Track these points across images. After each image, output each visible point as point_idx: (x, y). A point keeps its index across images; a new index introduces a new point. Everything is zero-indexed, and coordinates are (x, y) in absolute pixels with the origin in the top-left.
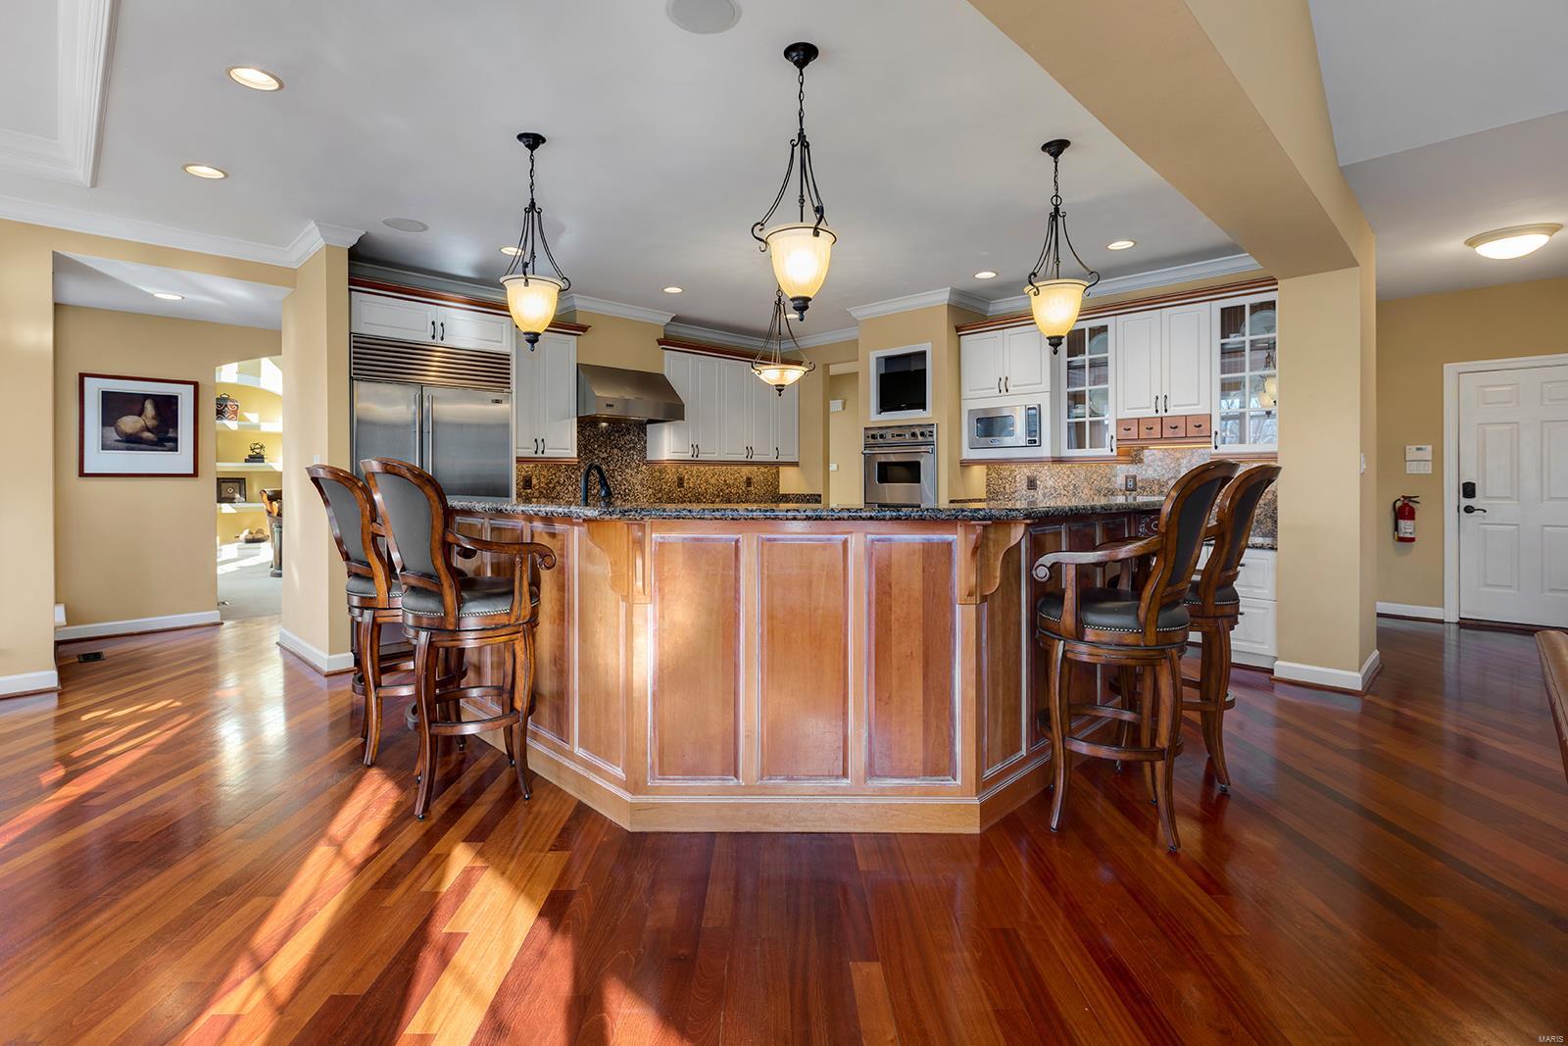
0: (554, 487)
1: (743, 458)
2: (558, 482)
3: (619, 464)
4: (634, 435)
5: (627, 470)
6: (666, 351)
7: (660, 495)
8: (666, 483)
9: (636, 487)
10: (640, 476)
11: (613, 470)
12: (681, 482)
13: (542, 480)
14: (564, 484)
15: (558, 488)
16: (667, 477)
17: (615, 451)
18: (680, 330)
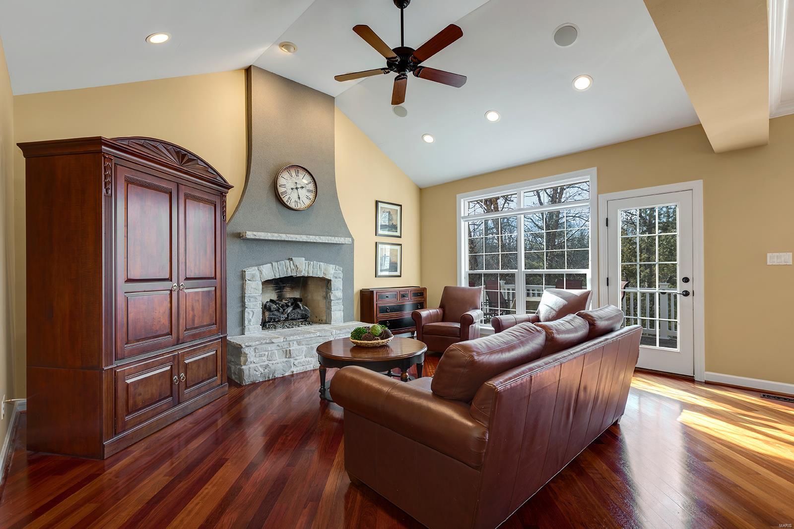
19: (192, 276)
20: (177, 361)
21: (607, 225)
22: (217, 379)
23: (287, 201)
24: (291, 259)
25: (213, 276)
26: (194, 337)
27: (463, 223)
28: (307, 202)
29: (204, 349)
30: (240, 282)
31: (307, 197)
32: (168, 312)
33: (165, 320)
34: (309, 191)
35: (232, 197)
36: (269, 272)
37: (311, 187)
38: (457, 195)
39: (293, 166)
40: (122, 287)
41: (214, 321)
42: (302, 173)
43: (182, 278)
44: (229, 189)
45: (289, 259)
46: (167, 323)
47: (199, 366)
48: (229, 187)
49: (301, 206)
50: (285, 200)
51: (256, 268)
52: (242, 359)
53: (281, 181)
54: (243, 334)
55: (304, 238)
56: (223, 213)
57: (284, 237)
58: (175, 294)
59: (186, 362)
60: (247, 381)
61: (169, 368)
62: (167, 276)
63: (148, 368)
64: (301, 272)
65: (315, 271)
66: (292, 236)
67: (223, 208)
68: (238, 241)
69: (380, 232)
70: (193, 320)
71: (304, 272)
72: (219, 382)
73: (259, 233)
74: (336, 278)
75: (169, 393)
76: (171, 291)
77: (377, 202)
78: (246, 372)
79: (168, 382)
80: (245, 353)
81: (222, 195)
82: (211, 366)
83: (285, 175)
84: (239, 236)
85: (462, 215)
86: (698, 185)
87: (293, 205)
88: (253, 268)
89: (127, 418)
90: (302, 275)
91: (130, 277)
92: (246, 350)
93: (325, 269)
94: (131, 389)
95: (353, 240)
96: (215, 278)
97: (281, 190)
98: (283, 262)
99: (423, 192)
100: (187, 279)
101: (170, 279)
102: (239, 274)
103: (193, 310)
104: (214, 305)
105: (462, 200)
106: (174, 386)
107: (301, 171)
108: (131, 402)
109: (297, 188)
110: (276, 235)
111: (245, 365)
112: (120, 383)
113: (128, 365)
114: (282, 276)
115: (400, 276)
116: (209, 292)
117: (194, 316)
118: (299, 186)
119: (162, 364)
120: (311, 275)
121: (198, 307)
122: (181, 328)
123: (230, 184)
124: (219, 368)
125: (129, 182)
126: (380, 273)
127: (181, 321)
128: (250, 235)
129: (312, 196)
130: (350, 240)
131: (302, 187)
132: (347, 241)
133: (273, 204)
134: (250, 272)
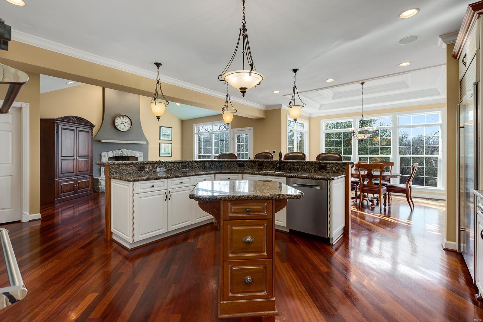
19: (81, 155)
20: (76, 181)
21: (233, 139)
22: (89, 189)
23: (119, 128)
24: (121, 150)
25: (88, 155)
26: (81, 174)
27: (195, 136)
28: (128, 128)
29: (85, 178)
30: (99, 158)
31: (128, 126)
32: (73, 166)
33: (72, 168)
34: (128, 124)
35: (95, 130)
36: (111, 154)
37: (129, 122)
38: (194, 125)
39: (121, 115)
40: (60, 158)
41: (88, 170)
42: (125, 118)
43: (77, 156)
44: (94, 127)
45: (120, 149)
46: (73, 169)
47: (83, 184)
48: (94, 126)
49: (125, 130)
50: (118, 128)
51: (106, 153)
52: (99, 184)
53: (116, 121)
54: (101, 176)
55: (126, 142)
56: (92, 134)
57: (117, 141)
58: (75, 161)
59: (79, 181)
60: (101, 191)
61: (73, 182)
62: (73, 155)
63: (67, 181)
64: (125, 154)
65: (131, 154)
66: (120, 141)
67: (92, 133)
68: (99, 143)
69: (162, 138)
70: (81, 169)
71: (126, 154)
72: (90, 190)
73: (107, 140)
74: (140, 156)
75: (73, 190)
76: (74, 160)
77: (160, 127)
78: (100, 188)
79: (73, 186)
80: (100, 182)
81: (92, 129)
82: (87, 184)
83: (118, 118)
84: (99, 141)
85: (195, 132)
86: (252, 128)
87: (121, 130)
88: (105, 153)
89: (61, 194)
90: (125, 155)
91: (62, 155)
92: (101, 181)
93: (135, 153)
94: (62, 186)
95: (148, 142)
96: (89, 156)
97: (116, 124)
98: (117, 151)
99: (183, 122)
100: (79, 156)
101: (74, 156)
102: (99, 155)
103: (81, 166)
104: (88, 165)
105: (195, 127)
106: (75, 188)
107: (125, 117)
108: (62, 190)
109: (123, 123)
110: (114, 141)
111: (100, 186)
112: (59, 184)
113: (61, 180)
114: (117, 156)
115: (171, 156)
116: (87, 160)
117: (81, 168)
118: (123, 122)
119: (71, 181)
120: (129, 155)
121: (83, 165)
122: (77, 171)
123: (95, 125)
124: (90, 185)
125: (62, 129)
126: (161, 155)
127: (77, 169)
128: (103, 141)
129: (129, 126)
130: (146, 142)
131: (126, 123)
132: (145, 142)
133: (113, 129)
134: (103, 154)
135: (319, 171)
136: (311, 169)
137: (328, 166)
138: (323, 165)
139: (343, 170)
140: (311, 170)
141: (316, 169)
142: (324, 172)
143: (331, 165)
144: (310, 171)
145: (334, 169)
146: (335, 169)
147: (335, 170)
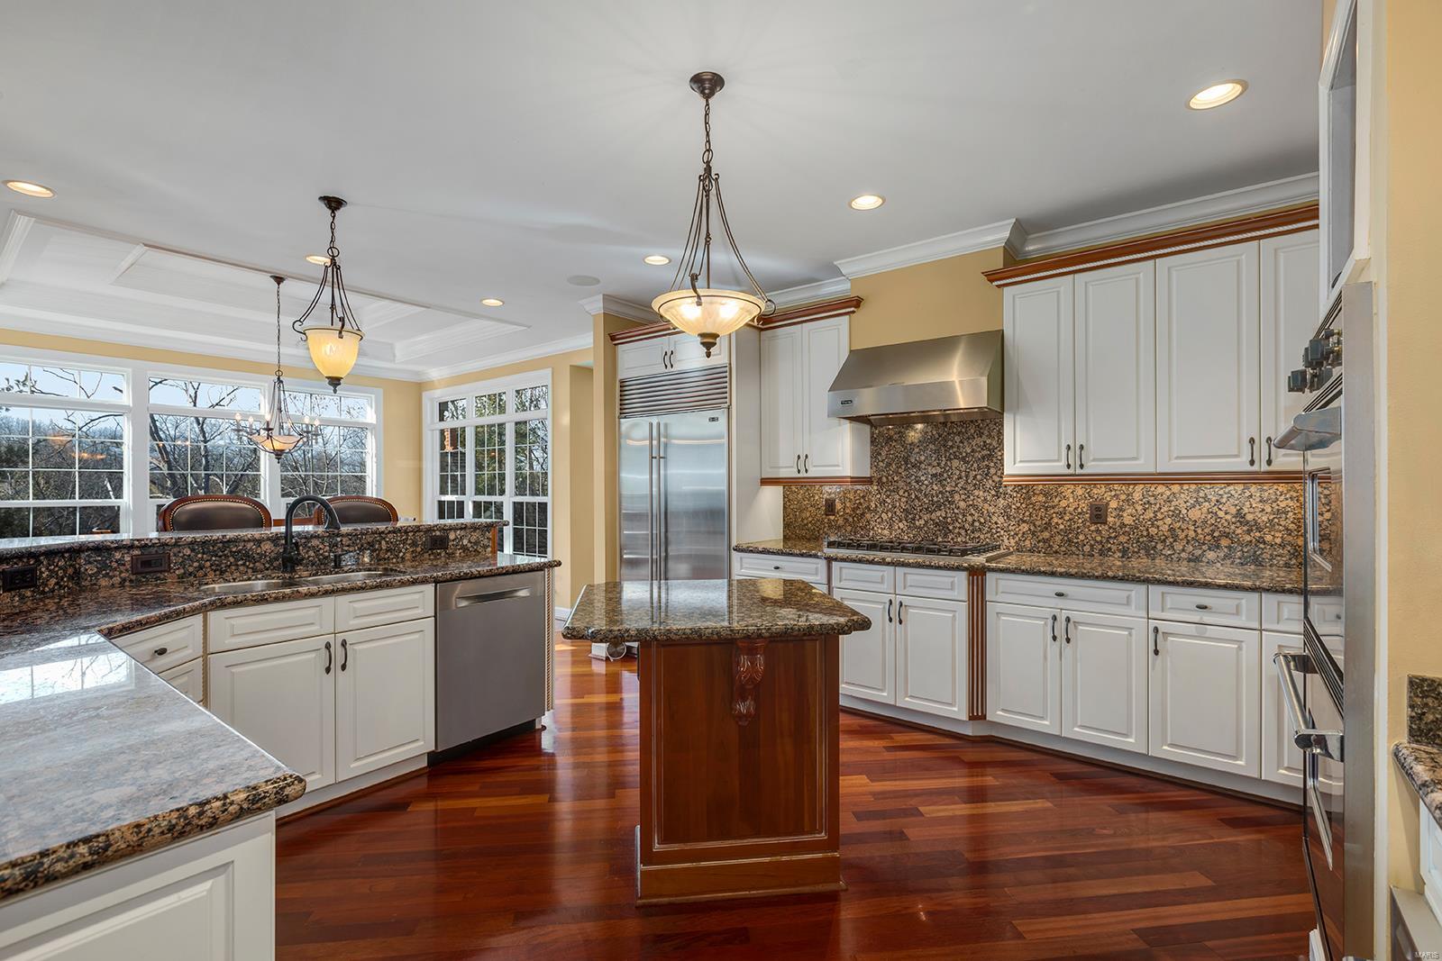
0: (863, 514)
1: (1242, 464)
2: (868, 508)
3: (962, 483)
4: (990, 436)
5: (976, 492)
6: (1005, 289)
7: (1046, 535)
8: (1061, 515)
9: (995, 519)
10: (1001, 502)
11: (952, 493)
12: (1098, 514)
13: (848, 505)
14: (875, 511)
15: (868, 516)
16: (1064, 503)
17: (956, 463)
18: (1053, 243)
135: (426, 555)
136: (401, 551)
137: (452, 536)
138: (438, 533)
139: (486, 542)
140: (401, 554)
141: (419, 549)
142: (439, 554)
143: (458, 532)
144: (397, 557)
145: (465, 542)
146: (470, 542)
147: (469, 545)
